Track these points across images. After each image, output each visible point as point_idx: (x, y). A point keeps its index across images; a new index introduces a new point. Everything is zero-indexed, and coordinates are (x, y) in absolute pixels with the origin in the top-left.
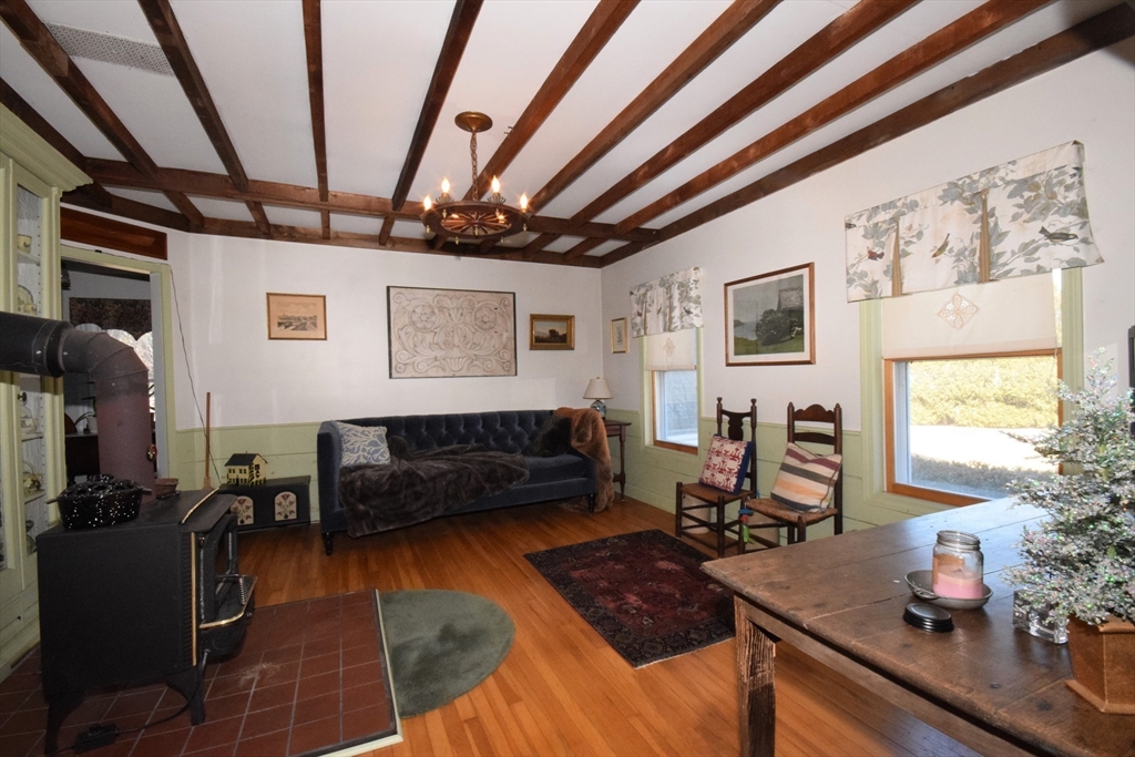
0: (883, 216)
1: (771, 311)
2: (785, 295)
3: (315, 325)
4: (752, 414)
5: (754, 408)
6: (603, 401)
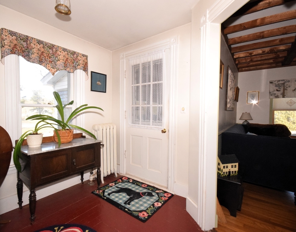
6: (248, 121)
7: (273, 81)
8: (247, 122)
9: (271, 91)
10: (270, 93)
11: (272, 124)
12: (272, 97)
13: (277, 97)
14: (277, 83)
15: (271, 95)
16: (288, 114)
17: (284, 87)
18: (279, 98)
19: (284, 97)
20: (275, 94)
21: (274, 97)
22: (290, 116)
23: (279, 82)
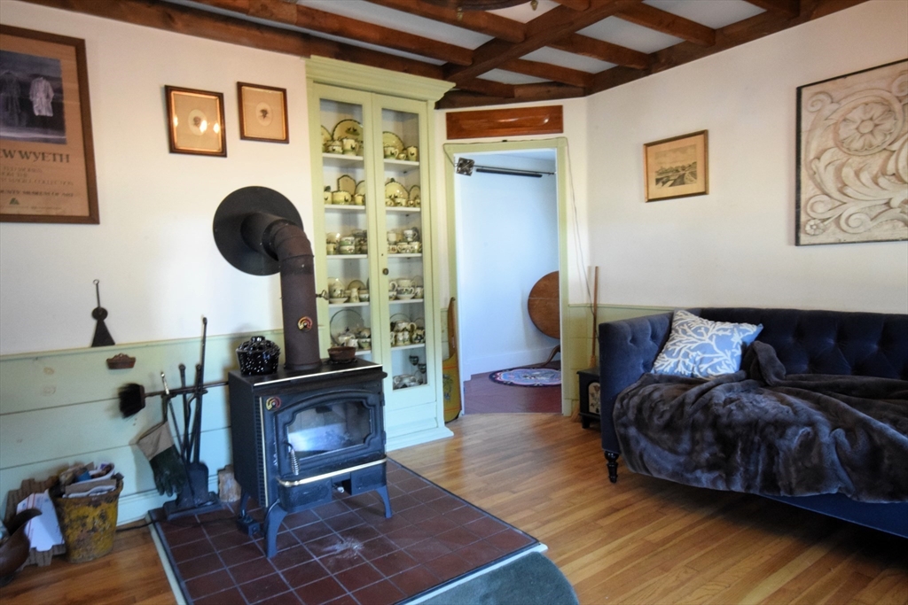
3: (694, 174)
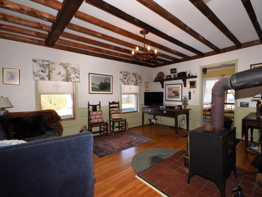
0: (126, 73)
1: (103, 83)
2: (106, 80)
4: (100, 105)
5: (100, 103)
6: (6, 109)
7: (37, 60)
8: (5, 111)
9: (35, 71)
10: (34, 73)
11: (40, 111)
12: (37, 78)
13: (43, 79)
14: (41, 63)
15: (36, 76)
16: (50, 98)
17: (49, 68)
18: (44, 80)
19: (49, 79)
20: (40, 75)
21: (39, 78)
22: (52, 99)
23: (44, 62)
